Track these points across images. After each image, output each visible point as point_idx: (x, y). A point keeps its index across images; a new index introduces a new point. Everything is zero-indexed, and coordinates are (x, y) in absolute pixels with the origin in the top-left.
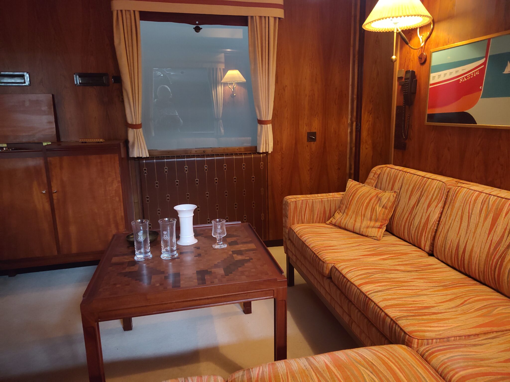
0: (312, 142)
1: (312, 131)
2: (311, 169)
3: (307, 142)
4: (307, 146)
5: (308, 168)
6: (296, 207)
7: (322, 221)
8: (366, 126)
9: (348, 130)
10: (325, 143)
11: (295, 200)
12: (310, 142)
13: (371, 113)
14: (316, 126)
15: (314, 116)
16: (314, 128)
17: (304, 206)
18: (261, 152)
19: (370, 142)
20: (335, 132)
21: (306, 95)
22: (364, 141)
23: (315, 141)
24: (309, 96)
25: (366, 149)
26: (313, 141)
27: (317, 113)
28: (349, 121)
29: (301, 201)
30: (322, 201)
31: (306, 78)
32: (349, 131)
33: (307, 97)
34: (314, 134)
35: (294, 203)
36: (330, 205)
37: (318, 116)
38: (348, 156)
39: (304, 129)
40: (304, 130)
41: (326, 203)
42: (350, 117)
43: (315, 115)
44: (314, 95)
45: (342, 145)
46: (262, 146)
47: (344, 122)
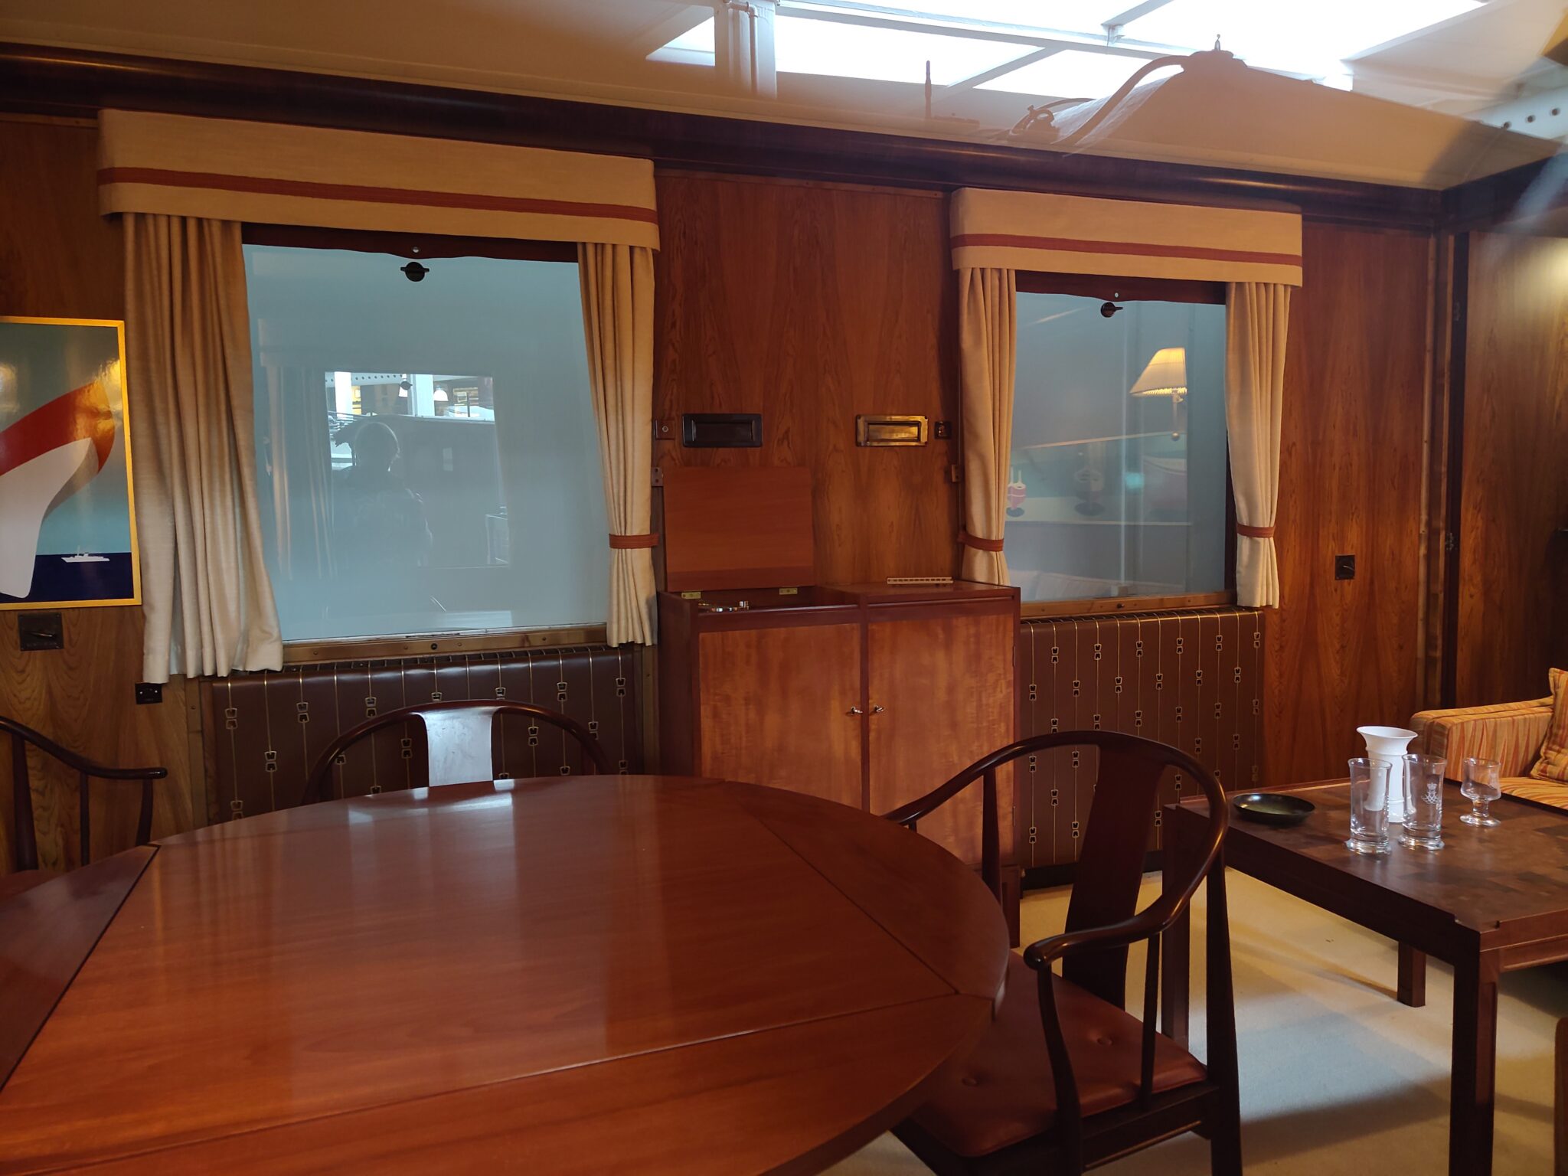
0: (1346, 581)
1: (1345, 554)
2: (1343, 647)
3: (1336, 579)
4: (1336, 590)
5: (1338, 646)
6: (1462, 738)
7: (1510, 773)
8: (1471, 542)
9: (1419, 549)
10: (1372, 583)
11: (1460, 721)
12: (1340, 579)
13: (1479, 511)
14: (1354, 543)
15: (1351, 517)
16: (1350, 546)
17: (1478, 734)
18: (1258, 606)
19: (1478, 579)
20: (1393, 554)
21: (1334, 465)
22: (1467, 578)
23: (1352, 578)
24: (1340, 469)
25: (1472, 596)
26: (1347, 579)
27: (1356, 508)
28: (1423, 528)
29: (1473, 722)
30: (1514, 721)
31: (1334, 426)
32: (1423, 551)
33: (1337, 469)
34: (1350, 559)
35: (1459, 727)
36: (1529, 730)
37: (1358, 517)
38: (1421, 615)
39: (1330, 547)
40: (1330, 551)
41: (1521, 728)
42: (1424, 517)
43: (1353, 514)
44: (1351, 465)
45: (1406, 587)
46: (1259, 589)
47: (1411, 531)
